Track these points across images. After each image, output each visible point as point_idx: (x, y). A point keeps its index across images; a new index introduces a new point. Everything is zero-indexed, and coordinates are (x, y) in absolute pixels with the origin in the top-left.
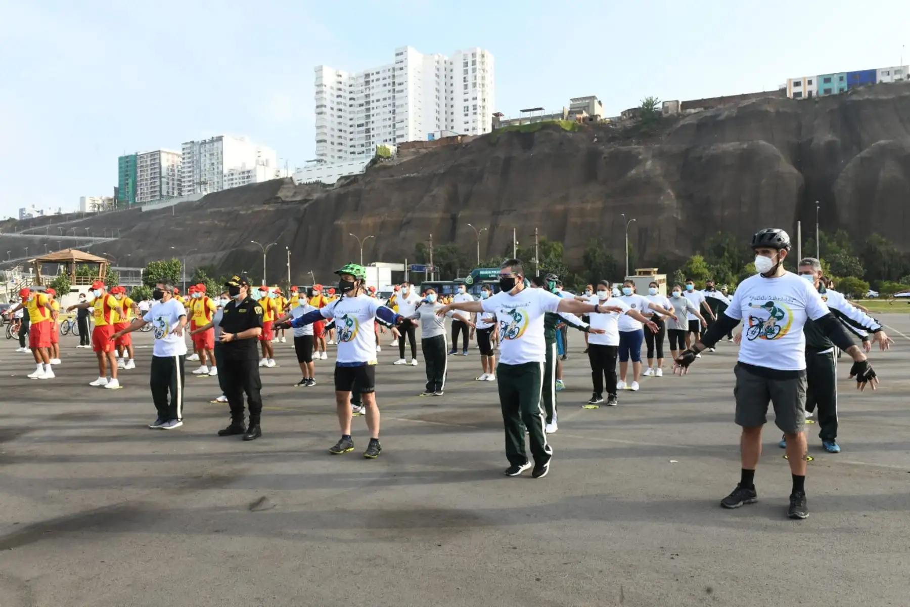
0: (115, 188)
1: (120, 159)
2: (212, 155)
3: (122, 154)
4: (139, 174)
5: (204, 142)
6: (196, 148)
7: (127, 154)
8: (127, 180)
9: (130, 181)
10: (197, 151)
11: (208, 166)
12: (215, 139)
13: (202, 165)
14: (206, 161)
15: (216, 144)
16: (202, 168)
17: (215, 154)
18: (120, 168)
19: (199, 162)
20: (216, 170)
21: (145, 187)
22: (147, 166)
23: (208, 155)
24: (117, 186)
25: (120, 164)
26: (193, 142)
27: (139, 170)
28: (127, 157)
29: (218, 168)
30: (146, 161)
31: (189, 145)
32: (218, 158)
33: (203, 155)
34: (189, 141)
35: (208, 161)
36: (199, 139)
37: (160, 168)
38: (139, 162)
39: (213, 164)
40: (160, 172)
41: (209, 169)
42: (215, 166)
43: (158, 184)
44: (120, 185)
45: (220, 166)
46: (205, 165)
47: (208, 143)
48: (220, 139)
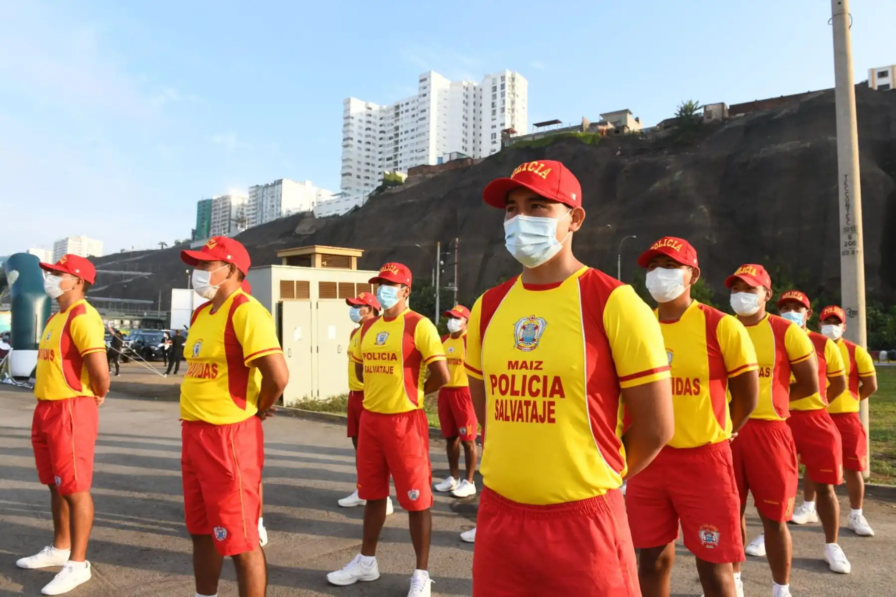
0: (193, 230)
1: (199, 203)
2: (273, 197)
3: (201, 199)
4: (213, 217)
5: (267, 186)
6: (260, 192)
7: (204, 199)
8: (203, 222)
9: (205, 223)
10: (261, 195)
11: (269, 208)
12: (276, 182)
13: (264, 207)
14: (267, 203)
15: (276, 187)
16: (264, 210)
17: (276, 196)
18: (199, 211)
19: (262, 205)
20: (275, 211)
21: (217, 229)
22: (220, 209)
23: (269, 199)
24: (195, 228)
25: (199, 207)
26: (257, 186)
27: (213, 213)
28: (204, 201)
29: (277, 210)
30: (219, 205)
31: (254, 189)
32: (278, 200)
33: (265, 198)
34: (254, 185)
35: (269, 204)
36: (262, 183)
37: (230, 211)
38: (213, 205)
39: (273, 206)
40: (230, 215)
41: (270, 210)
42: (275, 208)
43: (227, 225)
44: (197, 227)
45: (279, 208)
46: (266, 207)
47: (271, 186)
48: (280, 182)
